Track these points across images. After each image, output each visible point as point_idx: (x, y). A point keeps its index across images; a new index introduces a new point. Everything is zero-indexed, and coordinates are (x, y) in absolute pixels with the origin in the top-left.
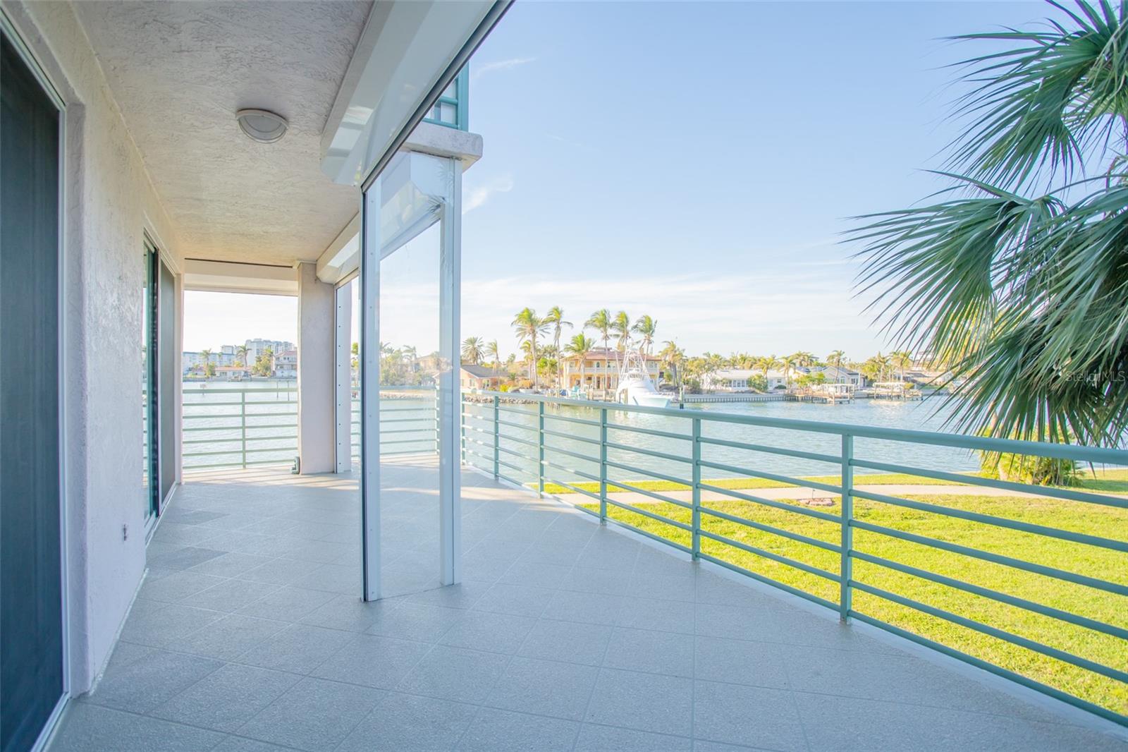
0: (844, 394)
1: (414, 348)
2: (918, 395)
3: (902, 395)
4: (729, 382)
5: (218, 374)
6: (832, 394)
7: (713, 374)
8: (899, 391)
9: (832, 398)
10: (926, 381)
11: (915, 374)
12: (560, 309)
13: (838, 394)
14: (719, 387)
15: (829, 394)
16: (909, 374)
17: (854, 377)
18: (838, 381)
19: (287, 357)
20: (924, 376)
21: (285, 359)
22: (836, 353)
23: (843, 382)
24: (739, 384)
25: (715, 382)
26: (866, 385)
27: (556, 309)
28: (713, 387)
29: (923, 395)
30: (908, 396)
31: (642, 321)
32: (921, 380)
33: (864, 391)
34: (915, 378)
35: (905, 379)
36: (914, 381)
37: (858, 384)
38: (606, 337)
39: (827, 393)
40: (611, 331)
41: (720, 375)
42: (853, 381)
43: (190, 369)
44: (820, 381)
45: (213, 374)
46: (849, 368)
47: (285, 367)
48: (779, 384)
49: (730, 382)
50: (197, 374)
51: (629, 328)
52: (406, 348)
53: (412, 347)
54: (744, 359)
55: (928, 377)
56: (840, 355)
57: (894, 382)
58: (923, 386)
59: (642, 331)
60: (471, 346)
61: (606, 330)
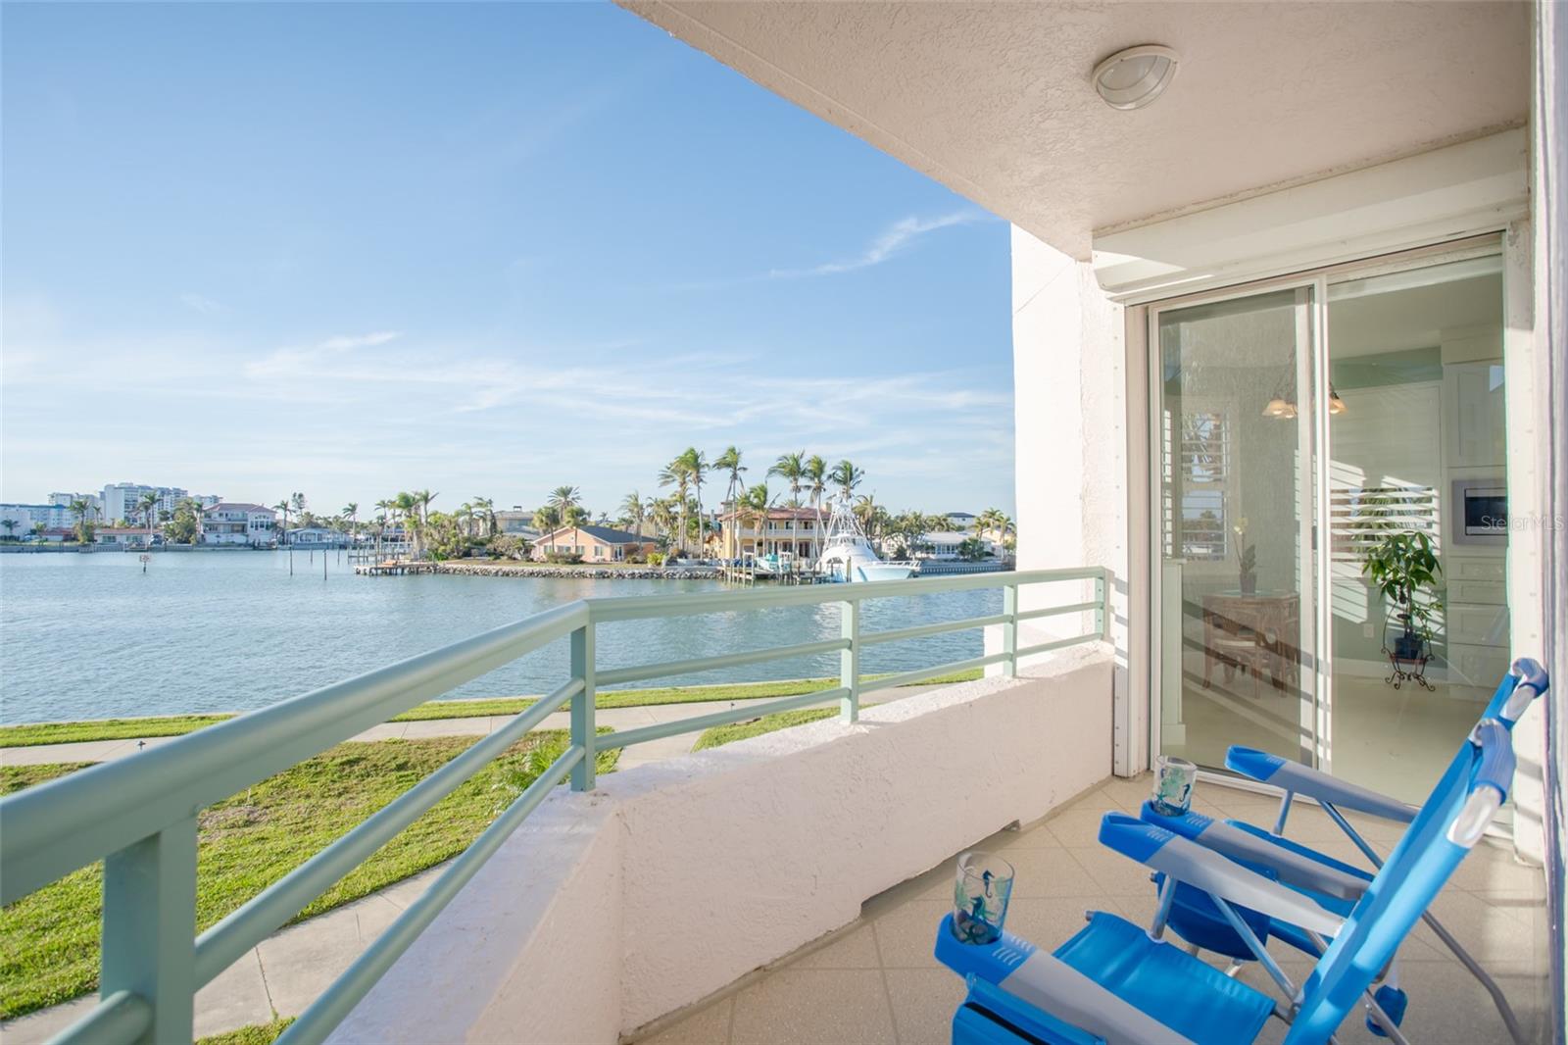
1: (490, 502)
5: (100, 539)
12: (737, 451)
19: (224, 512)
21: (221, 515)
27: (732, 450)
31: (841, 469)
38: (797, 489)
40: (803, 481)
43: (33, 532)
45: (91, 540)
47: (221, 528)
50: (47, 540)
51: (824, 477)
52: (476, 501)
53: (486, 500)
59: (839, 481)
60: (563, 499)
61: (796, 480)
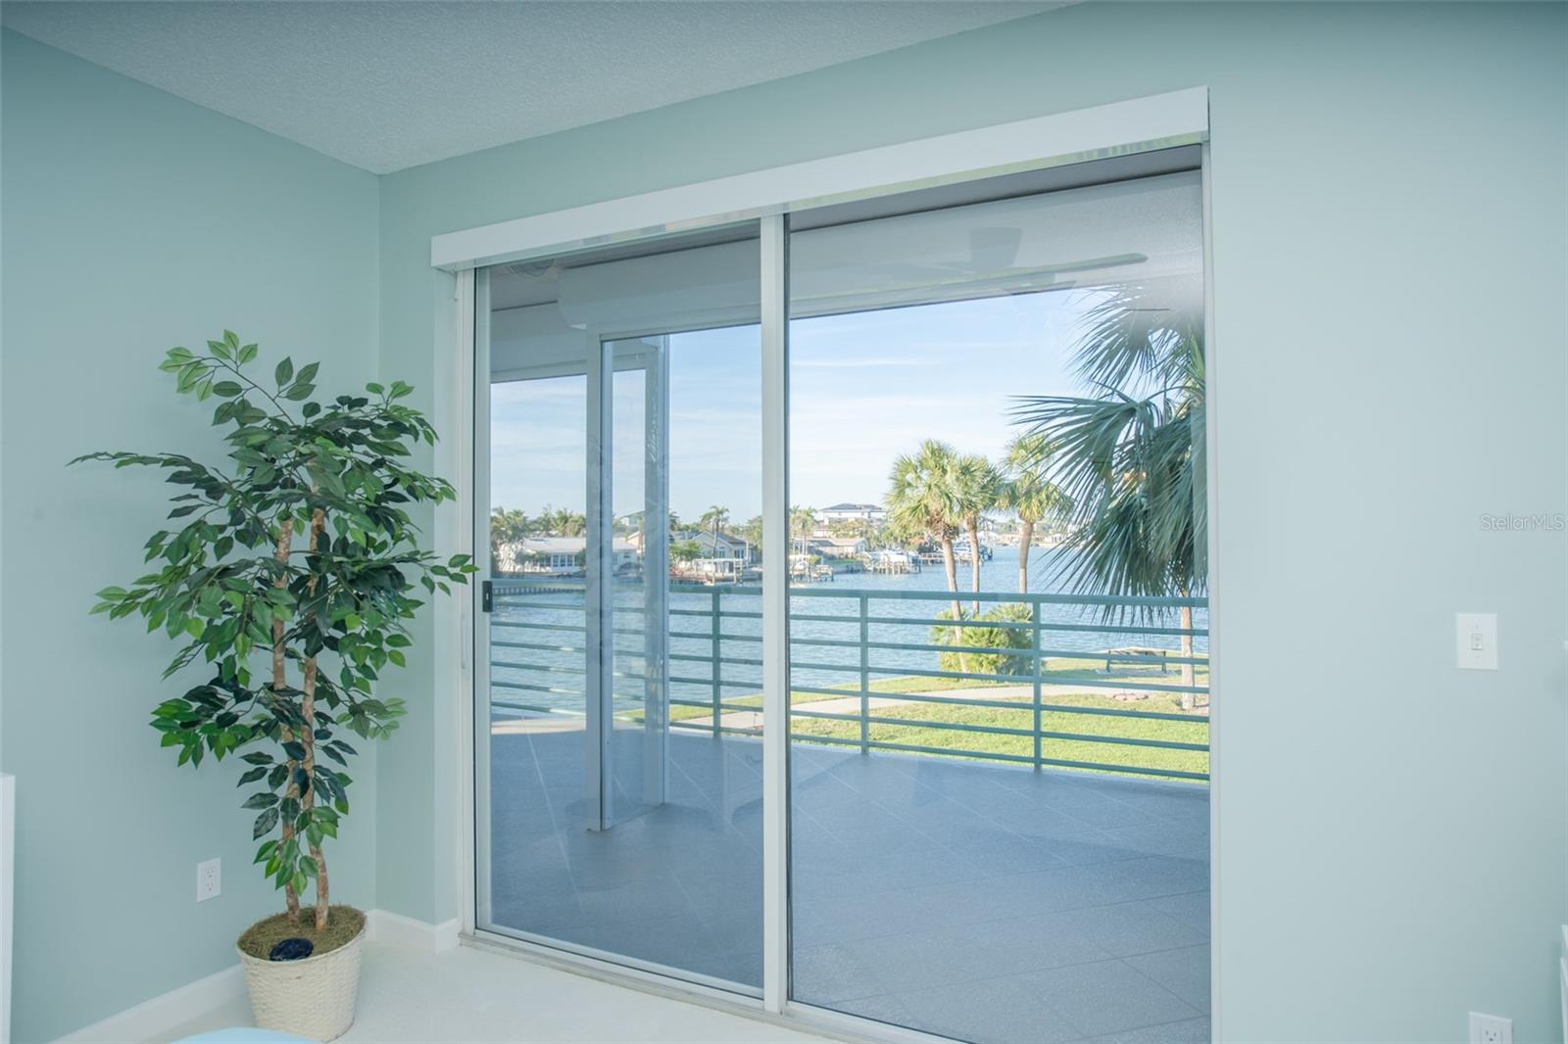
0: (727, 574)
2: (827, 574)
3: (807, 573)
4: (544, 559)
6: (710, 574)
7: (520, 546)
8: (802, 567)
9: (711, 580)
10: (835, 551)
11: (818, 542)
13: (719, 575)
14: (528, 568)
15: (706, 575)
16: (812, 542)
17: (737, 548)
18: (715, 555)
20: (833, 545)
22: (713, 510)
23: (722, 555)
24: (563, 561)
25: (521, 558)
26: (754, 559)
28: (518, 567)
29: (834, 573)
30: (815, 575)
32: (827, 550)
33: (754, 569)
34: (821, 549)
35: (810, 550)
36: (819, 553)
37: (746, 558)
39: (703, 573)
41: (531, 546)
42: (737, 554)
44: (691, 554)
46: (731, 534)
48: (628, 560)
49: (548, 559)
54: (565, 519)
55: (838, 546)
56: (721, 512)
57: (797, 554)
58: (831, 559)
